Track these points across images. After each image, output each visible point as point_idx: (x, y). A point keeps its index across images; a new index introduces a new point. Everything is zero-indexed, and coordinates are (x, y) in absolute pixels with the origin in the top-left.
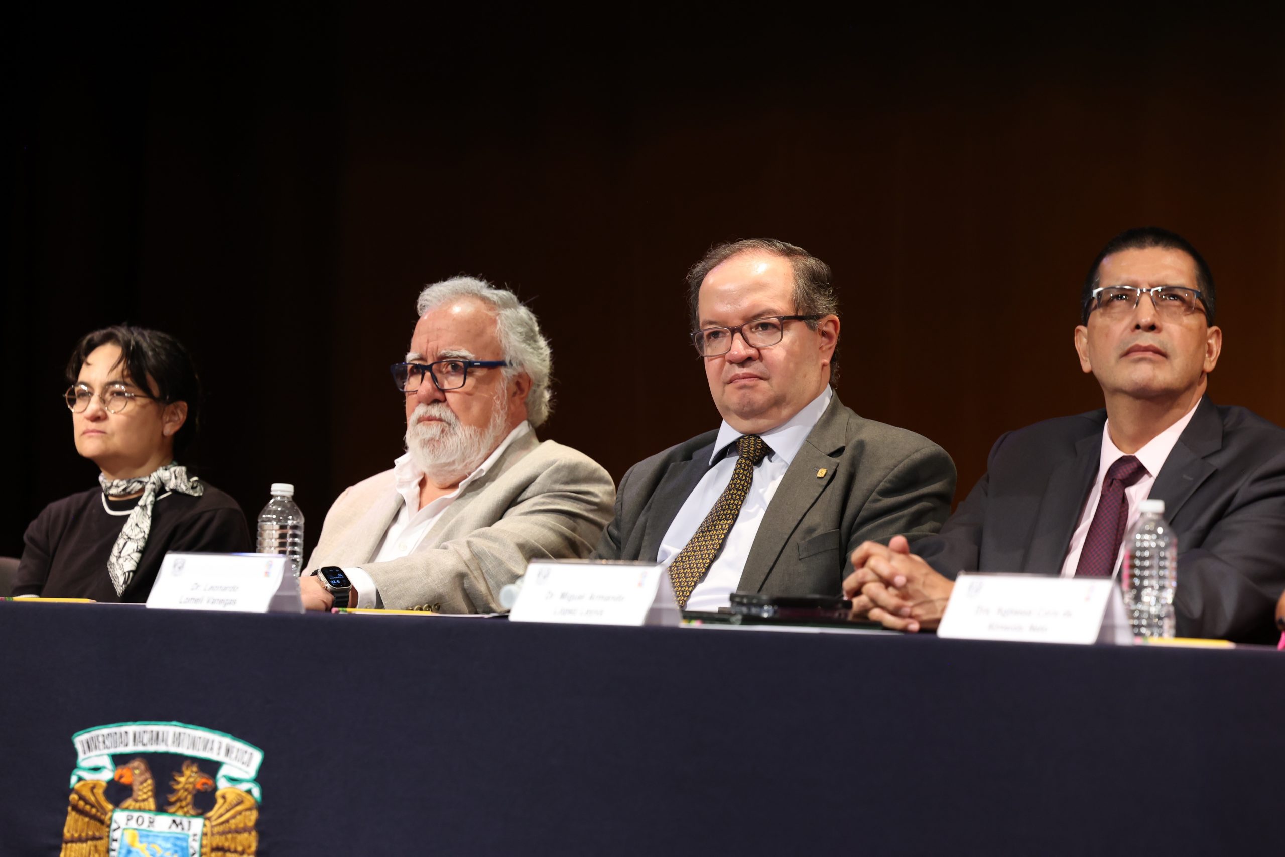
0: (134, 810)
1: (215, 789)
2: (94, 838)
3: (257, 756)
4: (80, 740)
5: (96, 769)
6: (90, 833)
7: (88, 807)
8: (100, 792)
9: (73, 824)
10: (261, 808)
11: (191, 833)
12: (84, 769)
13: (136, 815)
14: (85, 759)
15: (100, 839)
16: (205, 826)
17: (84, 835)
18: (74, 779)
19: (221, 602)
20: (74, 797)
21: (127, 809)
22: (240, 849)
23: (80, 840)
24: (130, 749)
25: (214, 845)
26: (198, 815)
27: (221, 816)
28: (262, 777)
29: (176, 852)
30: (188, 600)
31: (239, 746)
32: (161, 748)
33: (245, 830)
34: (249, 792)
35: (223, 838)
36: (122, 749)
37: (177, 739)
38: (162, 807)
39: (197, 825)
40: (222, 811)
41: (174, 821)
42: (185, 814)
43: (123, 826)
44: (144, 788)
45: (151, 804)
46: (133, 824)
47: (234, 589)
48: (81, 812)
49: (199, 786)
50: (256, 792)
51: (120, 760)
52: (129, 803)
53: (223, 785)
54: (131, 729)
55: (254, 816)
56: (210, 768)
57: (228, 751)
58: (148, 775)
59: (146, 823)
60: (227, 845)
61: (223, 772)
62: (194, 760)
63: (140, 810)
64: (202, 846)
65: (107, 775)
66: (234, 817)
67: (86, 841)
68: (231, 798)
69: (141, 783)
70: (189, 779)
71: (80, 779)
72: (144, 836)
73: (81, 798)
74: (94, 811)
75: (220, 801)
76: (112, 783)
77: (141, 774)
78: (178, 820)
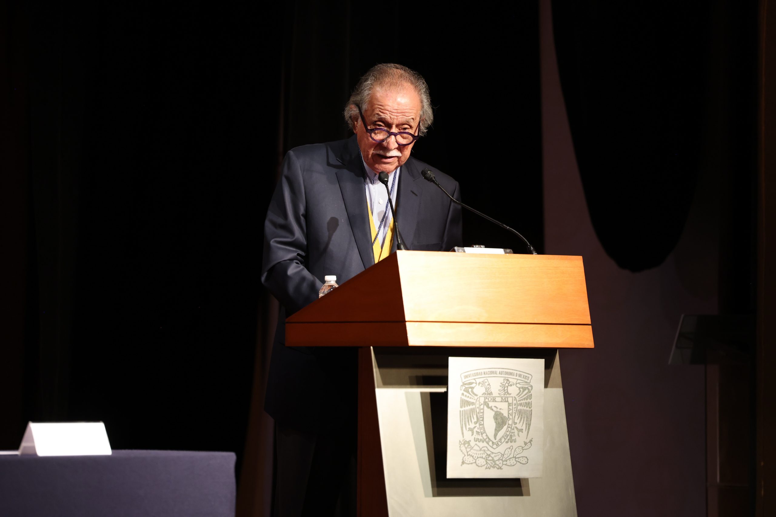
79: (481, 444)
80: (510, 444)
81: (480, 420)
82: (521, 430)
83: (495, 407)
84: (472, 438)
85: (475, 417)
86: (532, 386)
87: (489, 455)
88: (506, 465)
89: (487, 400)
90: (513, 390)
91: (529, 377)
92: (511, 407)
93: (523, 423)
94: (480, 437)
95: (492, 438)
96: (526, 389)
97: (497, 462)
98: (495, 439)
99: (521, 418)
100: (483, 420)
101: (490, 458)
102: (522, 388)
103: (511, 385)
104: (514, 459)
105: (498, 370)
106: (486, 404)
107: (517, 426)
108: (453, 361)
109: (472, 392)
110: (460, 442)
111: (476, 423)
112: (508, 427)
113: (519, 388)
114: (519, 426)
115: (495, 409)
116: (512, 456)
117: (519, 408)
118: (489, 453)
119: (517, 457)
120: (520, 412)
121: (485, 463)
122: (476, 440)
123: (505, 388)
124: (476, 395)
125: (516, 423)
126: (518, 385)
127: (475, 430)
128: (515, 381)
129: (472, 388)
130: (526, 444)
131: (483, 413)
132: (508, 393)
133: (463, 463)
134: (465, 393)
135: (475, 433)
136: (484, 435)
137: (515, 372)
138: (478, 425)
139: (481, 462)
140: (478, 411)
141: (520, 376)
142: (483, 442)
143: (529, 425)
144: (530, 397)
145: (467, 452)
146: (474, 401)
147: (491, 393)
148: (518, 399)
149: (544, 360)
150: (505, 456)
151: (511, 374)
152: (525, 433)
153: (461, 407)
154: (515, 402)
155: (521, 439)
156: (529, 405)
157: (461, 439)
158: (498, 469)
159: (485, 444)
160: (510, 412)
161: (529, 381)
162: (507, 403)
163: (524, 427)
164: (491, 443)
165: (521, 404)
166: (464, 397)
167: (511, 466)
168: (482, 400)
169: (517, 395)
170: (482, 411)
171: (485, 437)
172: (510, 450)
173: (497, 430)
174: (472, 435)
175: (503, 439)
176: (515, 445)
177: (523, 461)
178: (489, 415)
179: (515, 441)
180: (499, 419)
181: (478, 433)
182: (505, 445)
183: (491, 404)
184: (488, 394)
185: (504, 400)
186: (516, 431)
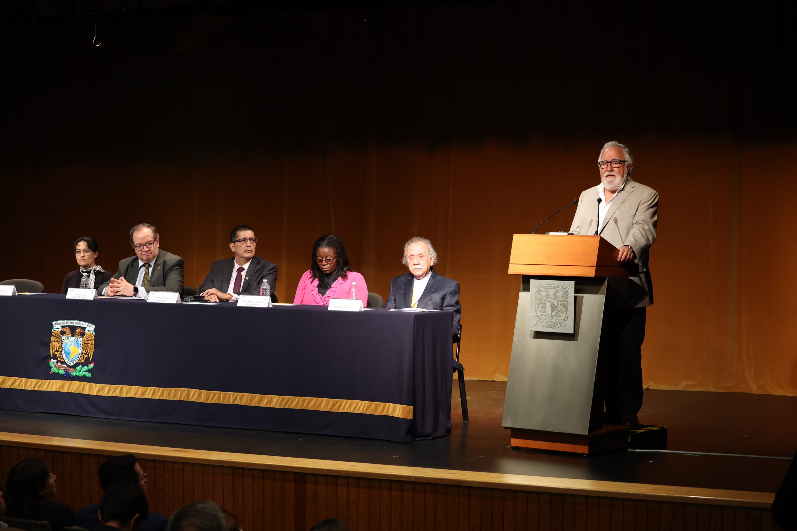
0: (67, 336)
1: (85, 332)
2: (58, 341)
3: (94, 327)
4: (54, 323)
5: (58, 328)
6: (57, 340)
7: (56, 336)
8: (59, 333)
9: (53, 338)
11: (80, 340)
12: (55, 328)
13: (67, 337)
14: (55, 327)
15: (59, 341)
16: (83, 339)
17: (55, 340)
18: (53, 330)
19: (83, 298)
20: (53, 334)
21: (65, 336)
22: (91, 343)
23: (55, 341)
24: (65, 325)
25: (85, 343)
26: (81, 337)
27: (87, 337)
28: (95, 330)
29: (76, 344)
30: (75, 297)
31: (90, 325)
32: (72, 325)
33: (92, 340)
34: (93, 333)
35: (87, 342)
36: (63, 325)
37: (76, 323)
38: (73, 336)
39: (81, 339)
40: (87, 336)
41: (76, 338)
42: (78, 337)
43: (64, 339)
45: (70, 335)
46: (66, 339)
47: (85, 295)
48: (55, 336)
49: (81, 332)
50: (94, 333)
51: (63, 327)
52: (65, 335)
53: (86, 332)
54: (65, 321)
55: (94, 337)
56: (84, 329)
57: (87, 326)
58: (69, 330)
59: (69, 339)
60: (88, 343)
62: (80, 327)
63: (68, 336)
64: (82, 343)
65: (60, 330)
66: (89, 338)
67: (56, 342)
68: (88, 334)
69: (68, 331)
70: (79, 331)
71: (54, 330)
72: (69, 341)
73: (54, 334)
74: (58, 336)
75: (86, 335)
76: (61, 331)
77: (68, 329)
78: (77, 338)
79: (545, 317)
80: (558, 318)
81: (544, 307)
83: (551, 301)
84: (540, 315)
85: (542, 305)
86: (568, 293)
88: (556, 327)
89: (547, 298)
90: (560, 295)
91: (567, 289)
92: (558, 302)
93: (564, 309)
94: (544, 314)
95: (550, 315)
96: (566, 295)
97: (552, 326)
98: (551, 315)
99: (563, 307)
100: (545, 307)
101: (549, 323)
102: (564, 293)
103: (559, 292)
104: (560, 324)
105: (553, 286)
106: (547, 300)
107: (561, 310)
108: (532, 281)
109: (541, 295)
110: (535, 315)
111: (542, 308)
112: (557, 311)
113: (562, 294)
114: (562, 310)
115: (551, 302)
116: (559, 323)
117: (562, 302)
118: (548, 321)
119: (561, 323)
120: (563, 305)
121: (546, 325)
122: (542, 315)
123: (555, 294)
124: (543, 296)
125: (560, 309)
126: (562, 292)
127: (542, 311)
128: (560, 291)
129: (541, 293)
130: (565, 318)
131: (546, 304)
132: (557, 296)
133: (536, 325)
134: (538, 295)
135: (542, 312)
136: (546, 313)
137: (561, 287)
138: (543, 309)
139: (545, 325)
140: (543, 303)
141: (563, 288)
142: (545, 316)
143: (567, 311)
144: (568, 298)
145: (538, 320)
146: (542, 299)
148: (562, 298)
149: (574, 282)
150: (556, 323)
152: (565, 313)
153: (536, 301)
154: (560, 300)
155: (563, 316)
156: (567, 301)
158: (552, 328)
159: (546, 317)
160: (558, 304)
161: (567, 291)
163: (564, 311)
164: (549, 317)
165: (563, 301)
166: (537, 297)
167: (558, 327)
168: (545, 298)
170: (545, 303)
171: (547, 314)
172: (558, 321)
173: (552, 312)
174: (541, 313)
175: (555, 316)
176: (560, 318)
177: (564, 325)
178: (548, 305)
179: (560, 317)
180: (553, 307)
181: (543, 312)
182: (555, 318)
183: (549, 300)
184: (548, 295)
185: (555, 299)
186: (561, 313)
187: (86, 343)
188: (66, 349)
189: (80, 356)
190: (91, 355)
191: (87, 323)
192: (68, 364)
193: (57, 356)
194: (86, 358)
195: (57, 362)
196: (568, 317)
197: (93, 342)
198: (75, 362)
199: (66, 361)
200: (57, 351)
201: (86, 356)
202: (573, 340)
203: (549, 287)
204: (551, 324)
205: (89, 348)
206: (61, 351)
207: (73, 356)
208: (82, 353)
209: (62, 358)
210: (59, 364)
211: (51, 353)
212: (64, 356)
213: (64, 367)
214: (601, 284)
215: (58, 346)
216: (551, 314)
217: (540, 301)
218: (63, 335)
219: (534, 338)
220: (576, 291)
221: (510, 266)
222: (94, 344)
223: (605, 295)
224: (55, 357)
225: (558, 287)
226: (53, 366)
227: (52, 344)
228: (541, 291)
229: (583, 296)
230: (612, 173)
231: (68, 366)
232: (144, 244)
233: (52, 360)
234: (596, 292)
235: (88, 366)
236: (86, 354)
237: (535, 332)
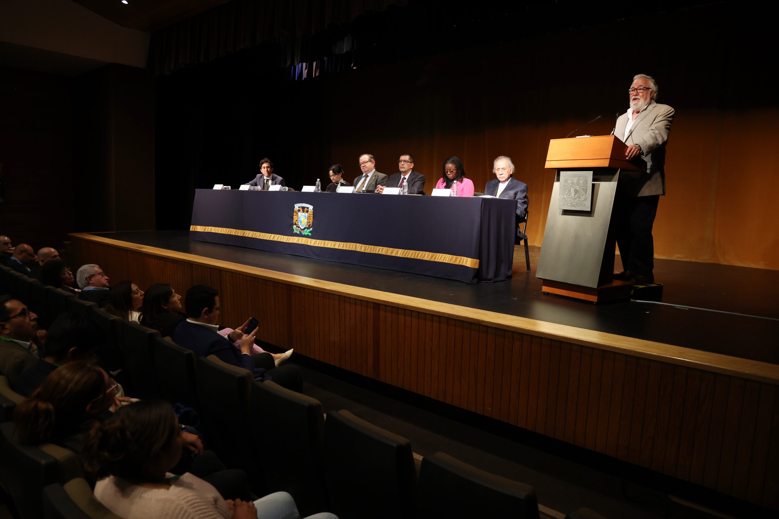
2: (297, 215)
3: (312, 207)
4: (295, 205)
9: (295, 214)
10: (313, 212)
14: (296, 207)
18: (295, 209)
19: (309, 191)
20: (295, 211)
24: (300, 206)
29: (305, 217)
30: (306, 191)
31: (311, 206)
32: (303, 206)
33: (312, 214)
34: (312, 210)
36: (299, 206)
38: (303, 212)
39: (307, 214)
41: (304, 214)
43: (300, 214)
44: (301, 210)
45: (302, 212)
51: (299, 207)
52: (300, 212)
53: (309, 210)
54: (300, 204)
56: (308, 208)
61: (309, 209)
62: (306, 207)
64: (307, 216)
65: (298, 209)
66: (310, 213)
68: (310, 211)
70: (306, 209)
72: (302, 215)
74: (297, 213)
76: (298, 210)
79: (569, 199)
80: (579, 199)
81: (570, 191)
82: (583, 195)
84: (567, 197)
85: (568, 190)
86: (587, 180)
87: (572, 203)
88: (577, 206)
90: (581, 182)
91: (587, 177)
94: (569, 197)
96: (586, 182)
97: (575, 205)
99: (584, 192)
103: (580, 180)
105: (576, 175)
106: (572, 186)
108: (562, 173)
109: (567, 183)
112: (579, 194)
113: (584, 181)
115: (575, 188)
116: (579, 203)
117: (583, 187)
118: (572, 202)
119: (582, 203)
120: (583, 189)
122: (568, 198)
123: (578, 181)
124: (569, 183)
125: (581, 193)
128: (582, 179)
129: (568, 181)
130: (585, 199)
132: (579, 183)
133: (563, 205)
136: (571, 196)
138: (569, 193)
139: (569, 204)
141: (584, 177)
143: (586, 194)
144: (587, 184)
145: (565, 202)
146: (568, 185)
147: (574, 183)
149: (592, 172)
150: (577, 203)
151: (581, 176)
152: (584, 196)
153: (564, 187)
154: (581, 186)
155: (583, 198)
156: (586, 186)
157: (563, 197)
158: (575, 207)
159: (571, 199)
160: (580, 189)
162: (578, 186)
163: (584, 194)
164: (573, 199)
166: (565, 184)
168: (571, 185)
169: (583, 183)
170: (570, 188)
172: (579, 201)
173: (575, 195)
174: (567, 196)
175: (577, 198)
176: (581, 200)
177: (584, 205)
178: (572, 190)
179: (581, 198)
180: (576, 191)
181: (569, 195)
182: (577, 200)
183: (573, 186)
184: (573, 183)
185: (578, 185)
186: (581, 195)
187: (309, 216)
188: (300, 219)
189: (306, 224)
190: (311, 223)
191: (309, 205)
192: (301, 228)
193: (297, 224)
194: (309, 225)
195: (296, 227)
196: (586, 199)
197: (312, 216)
198: (304, 227)
199: (300, 226)
200: (296, 221)
201: (309, 224)
202: (591, 216)
203: (573, 176)
204: (574, 204)
205: (310, 219)
206: (298, 221)
207: (303, 223)
208: (307, 222)
209: (298, 225)
210: (297, 228)
211: (294, 222)
212: (299, 223)
213: (299, 230)
214: (614, 174)
215: (297, 218)
216: (574, 196)
217: (566, 187)
218: (299, 212)
219: (562, 215)
220: (594, 180)
221: (547, 163)
222: (313, 217)
223: (617, 182)
224: (295, 224)
225: (580, 176)
226: (294, 229)
227: (294, 217)
228: (567, 179)
229: (600, 184)
230: (637, 97)
231: (301, 229)
232: (363, 162)
233: (294, 226)
234: (610, 180)
235: (309, 229)
236: (309, 223)
237: (563, 210)
